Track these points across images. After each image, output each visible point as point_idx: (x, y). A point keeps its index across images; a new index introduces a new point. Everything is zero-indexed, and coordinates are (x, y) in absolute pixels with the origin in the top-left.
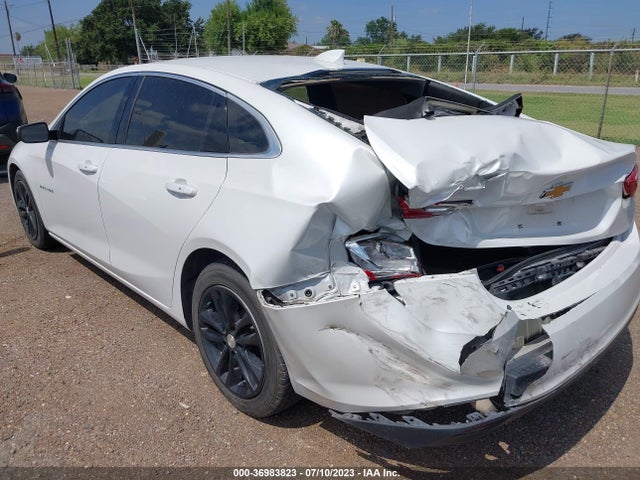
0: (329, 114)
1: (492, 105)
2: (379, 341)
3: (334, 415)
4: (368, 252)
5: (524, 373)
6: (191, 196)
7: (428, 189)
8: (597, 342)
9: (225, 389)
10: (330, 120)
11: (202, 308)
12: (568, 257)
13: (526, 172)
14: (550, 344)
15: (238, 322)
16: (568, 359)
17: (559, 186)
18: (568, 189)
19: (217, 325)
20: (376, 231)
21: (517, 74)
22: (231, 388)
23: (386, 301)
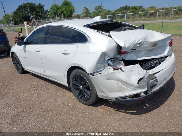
0: (101, 32)
1: (137, 27)
2: (119, 81)
3: (109, 100)
4: (113, 63)
5: (152, 86)
6: (69, 54)
7: (126, 47)
8: (167, 79)
9: (80, 100)
10: (102, 33)
11: (73, 81)
12: (158, 61)
13: (148, 41)
14: (157, 79)
15: (83, 83)
16: (161, 82)
17: (155, 45)
18: (157, 45)
19: (78, 84)
20: (114, 58)
21: (138, 19)
22: (82, 99)
23: (120, 72)
